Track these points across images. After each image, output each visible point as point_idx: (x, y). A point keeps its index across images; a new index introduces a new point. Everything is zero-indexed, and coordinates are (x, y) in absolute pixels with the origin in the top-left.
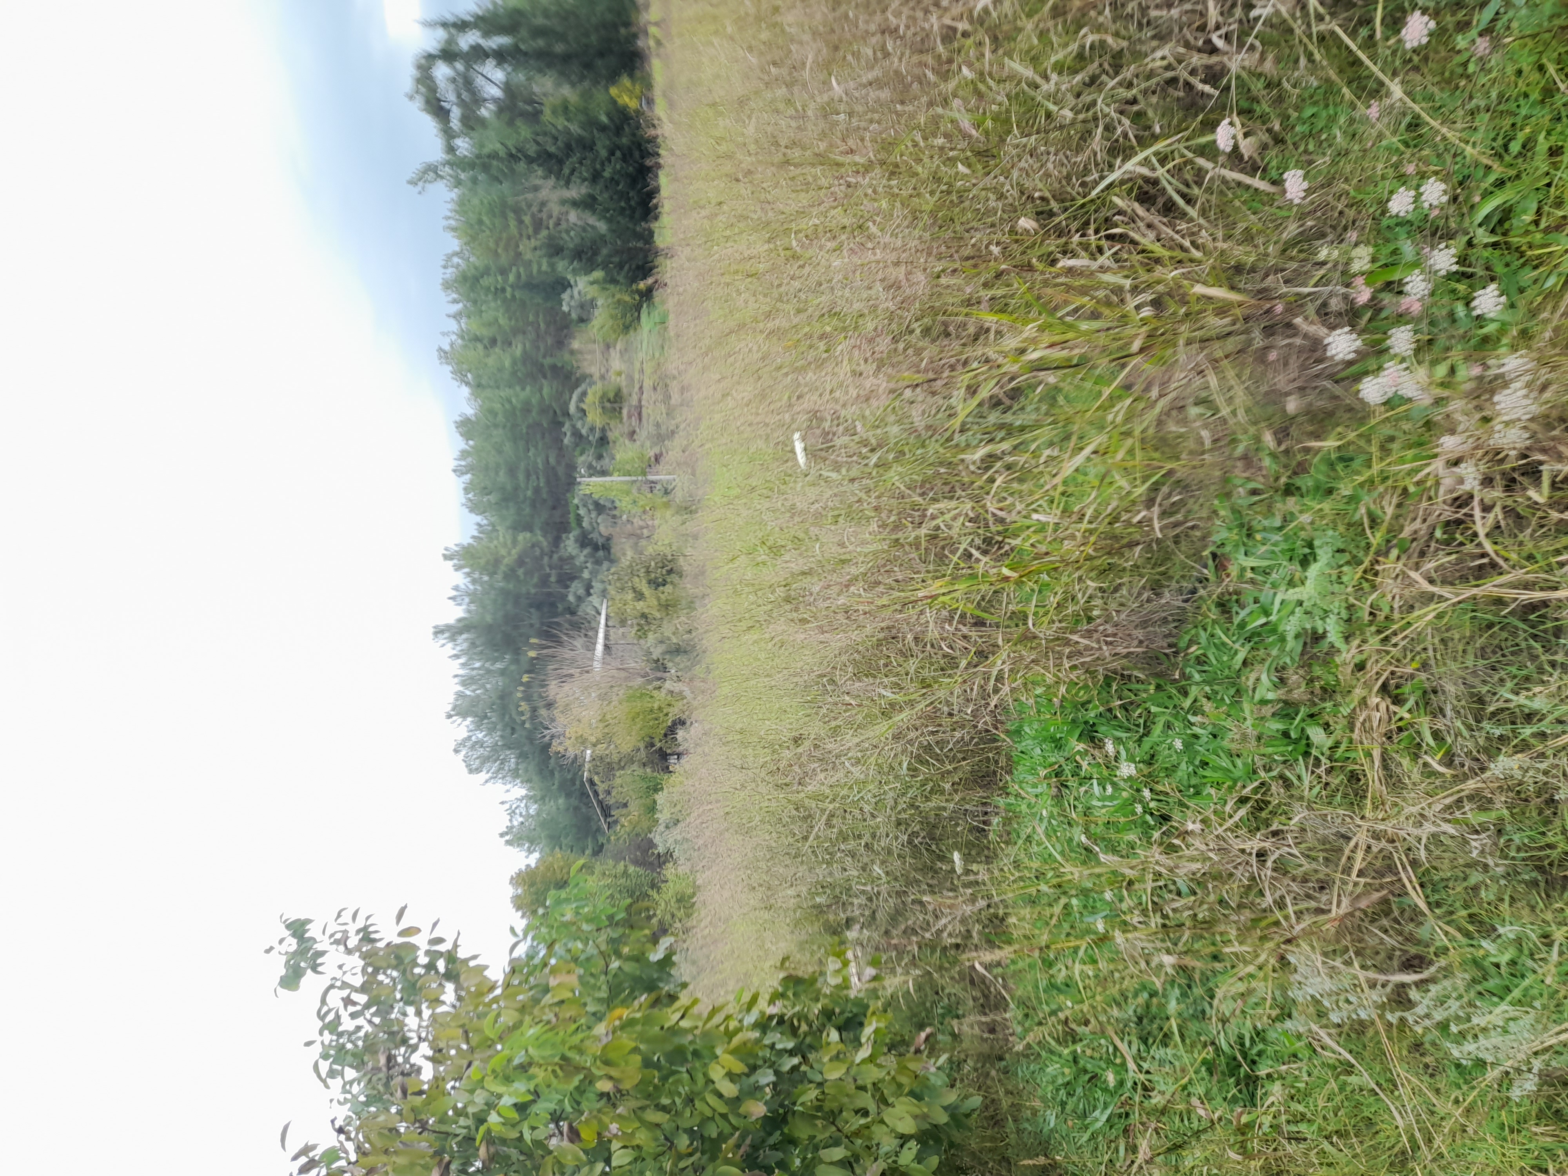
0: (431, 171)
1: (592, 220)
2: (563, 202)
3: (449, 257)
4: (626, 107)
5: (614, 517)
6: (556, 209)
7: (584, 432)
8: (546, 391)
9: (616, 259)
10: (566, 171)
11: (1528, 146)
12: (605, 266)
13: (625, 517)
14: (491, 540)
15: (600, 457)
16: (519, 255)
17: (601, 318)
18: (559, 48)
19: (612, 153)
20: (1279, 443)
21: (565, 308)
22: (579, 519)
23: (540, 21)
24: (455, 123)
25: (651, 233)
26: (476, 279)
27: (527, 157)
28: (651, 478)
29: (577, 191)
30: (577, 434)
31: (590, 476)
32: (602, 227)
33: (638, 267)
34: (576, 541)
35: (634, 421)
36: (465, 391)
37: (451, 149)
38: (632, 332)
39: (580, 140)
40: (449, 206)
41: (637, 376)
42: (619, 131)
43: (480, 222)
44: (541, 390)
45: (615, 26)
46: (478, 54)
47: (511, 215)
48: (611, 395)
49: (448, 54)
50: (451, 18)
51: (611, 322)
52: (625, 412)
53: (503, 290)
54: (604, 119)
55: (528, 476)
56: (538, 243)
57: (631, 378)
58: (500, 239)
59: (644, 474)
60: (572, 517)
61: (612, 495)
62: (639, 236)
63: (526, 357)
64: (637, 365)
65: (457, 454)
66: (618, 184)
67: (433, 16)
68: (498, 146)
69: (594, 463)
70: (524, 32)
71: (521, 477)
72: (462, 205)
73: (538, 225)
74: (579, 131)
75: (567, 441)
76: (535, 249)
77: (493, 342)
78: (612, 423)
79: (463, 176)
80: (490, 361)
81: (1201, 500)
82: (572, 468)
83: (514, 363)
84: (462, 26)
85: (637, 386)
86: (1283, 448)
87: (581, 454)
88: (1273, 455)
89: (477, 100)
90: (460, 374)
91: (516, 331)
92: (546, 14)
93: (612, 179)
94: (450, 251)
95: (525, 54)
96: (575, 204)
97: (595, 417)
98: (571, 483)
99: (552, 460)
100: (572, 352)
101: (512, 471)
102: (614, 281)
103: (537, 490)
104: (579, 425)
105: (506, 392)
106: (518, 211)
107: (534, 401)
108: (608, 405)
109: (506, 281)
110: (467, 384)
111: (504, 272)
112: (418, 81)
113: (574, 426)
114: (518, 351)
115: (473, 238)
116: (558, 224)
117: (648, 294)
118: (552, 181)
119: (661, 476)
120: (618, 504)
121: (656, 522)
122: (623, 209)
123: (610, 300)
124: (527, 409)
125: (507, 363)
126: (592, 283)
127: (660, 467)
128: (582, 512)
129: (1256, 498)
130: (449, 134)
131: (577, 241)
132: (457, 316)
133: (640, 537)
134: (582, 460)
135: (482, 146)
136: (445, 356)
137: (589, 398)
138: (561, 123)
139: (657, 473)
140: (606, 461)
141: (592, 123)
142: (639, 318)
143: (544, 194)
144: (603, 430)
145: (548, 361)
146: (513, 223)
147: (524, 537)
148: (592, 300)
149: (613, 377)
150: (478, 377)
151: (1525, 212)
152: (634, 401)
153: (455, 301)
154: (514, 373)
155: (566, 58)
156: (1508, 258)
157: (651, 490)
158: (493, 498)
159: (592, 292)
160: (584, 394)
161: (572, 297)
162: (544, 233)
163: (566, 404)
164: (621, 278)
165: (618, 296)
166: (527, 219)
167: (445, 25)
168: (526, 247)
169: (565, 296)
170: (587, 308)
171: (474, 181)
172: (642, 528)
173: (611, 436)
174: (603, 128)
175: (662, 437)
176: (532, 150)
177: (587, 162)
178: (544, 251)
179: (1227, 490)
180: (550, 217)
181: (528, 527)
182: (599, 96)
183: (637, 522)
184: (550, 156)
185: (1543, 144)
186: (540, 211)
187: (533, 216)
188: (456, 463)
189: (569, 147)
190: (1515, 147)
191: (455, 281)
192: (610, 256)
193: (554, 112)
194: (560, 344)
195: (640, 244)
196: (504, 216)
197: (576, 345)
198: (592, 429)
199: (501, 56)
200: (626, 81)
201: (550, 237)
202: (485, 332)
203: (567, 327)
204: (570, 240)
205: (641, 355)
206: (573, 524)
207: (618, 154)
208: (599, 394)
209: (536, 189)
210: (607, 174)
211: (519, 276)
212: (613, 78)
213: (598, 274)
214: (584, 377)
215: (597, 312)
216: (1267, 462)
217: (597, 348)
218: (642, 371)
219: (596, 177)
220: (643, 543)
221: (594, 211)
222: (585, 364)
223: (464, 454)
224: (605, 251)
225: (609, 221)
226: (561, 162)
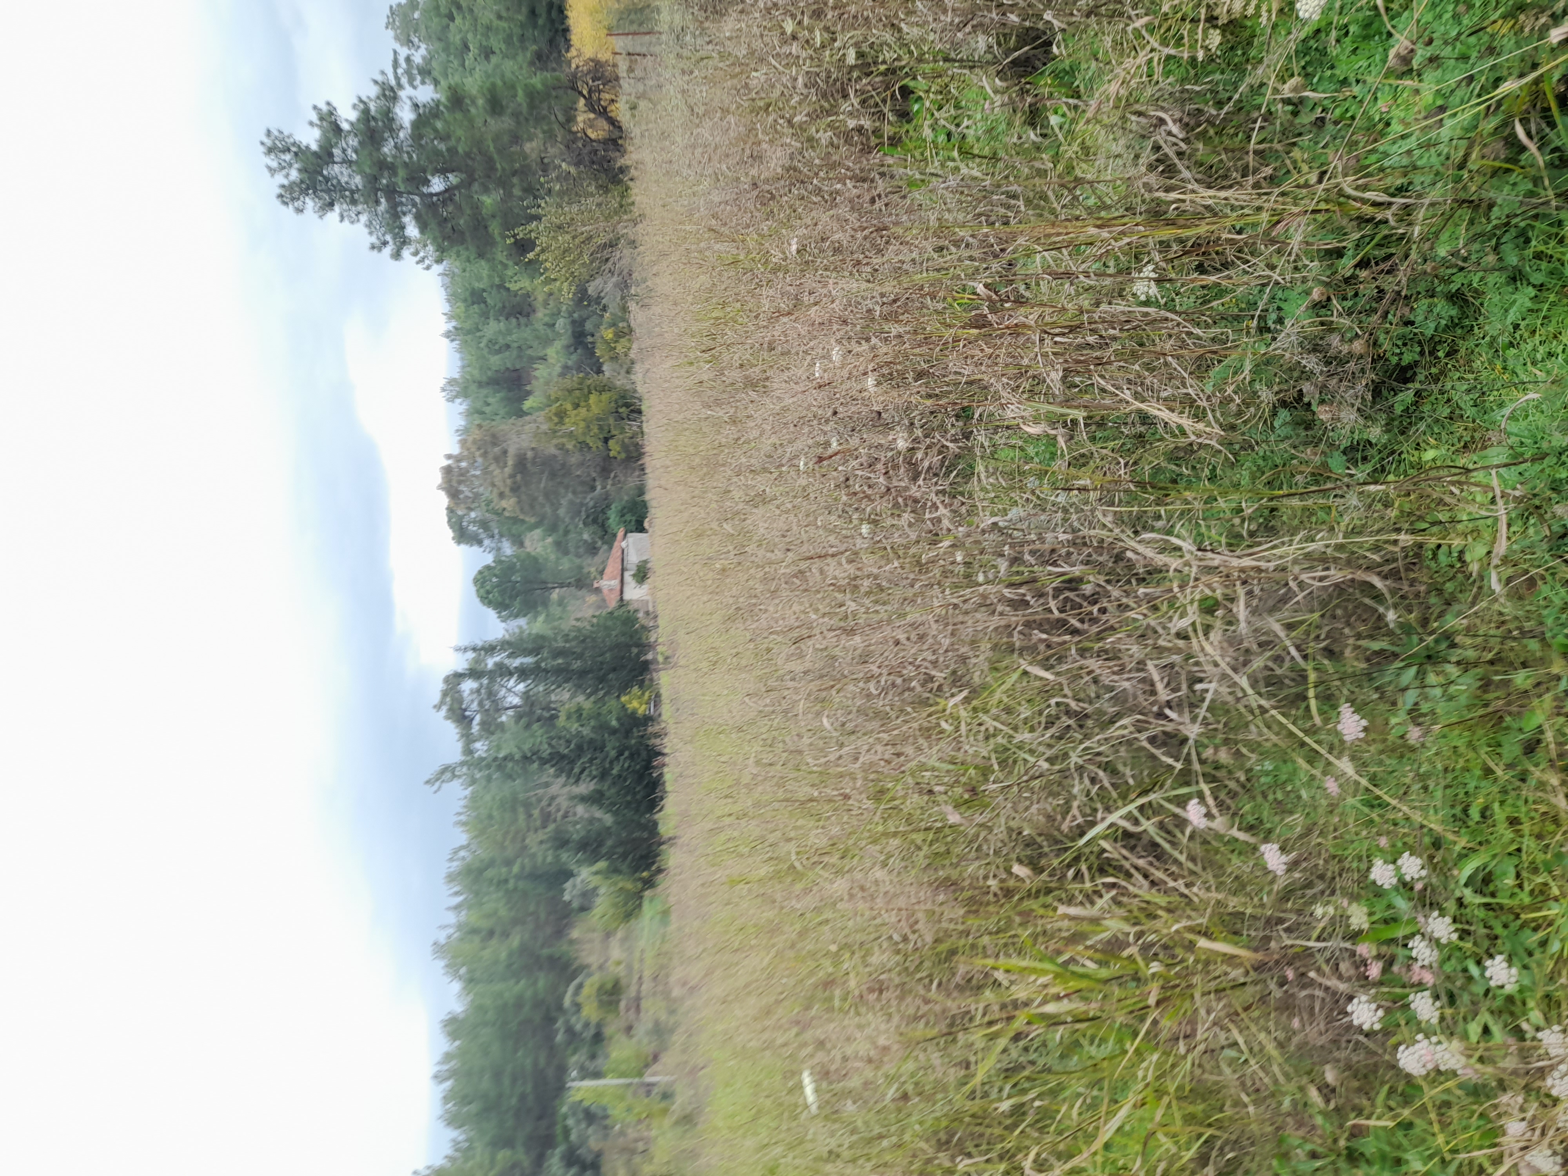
0: (447, 772)
1: (598, 814)
2: (572, 798)
3: (456, 851)
4: (634, 712)
5: (606, 1127)
6: (565, 804)
7: (578, 1027)
8: (541, 983)
9: (620, 850)
10: (577, 770)
11: (1484, 813)
12: (609, 856)
13: (617, 1127)
14: (467, 1159)
15: (593, 1057)
16: (525, 848)
17: (602, 905)
18: (577, 665)
19: (621, 753)
20: (1328, 1101)
21: (567, 897)
22: (567, 1131)
23: (561, 644)
24: (475, 728)
25: (655, 824)
26: (481, 871)
27: (540, 758)
28: (648, 1079)
29: (585, 787)
30: (570, 1031)
31: (583, 1078)
32: (608, 819)
33: (642, 857)
34: (563, 1158)
35: (632, 1014)
36: (456, 986)
37: (468, 751)
38: (633, 921)
39: (591, 741)
40: (463, 803)
41: (636, 966)
42: (628, 733)
43: (490, 817)
44: (535, 983)
45: (628, 646)
46: (503, 671)
47: (521, 810)
48: (609, 986)
49: (474, 673)
50: (480, 644)
51: (611, 912)
52: (623, 1004)
53: (506, 881)
54: (614, 723)
55: (514, 1080)
56: (545, 837)
57: (630, 967)
58: (507, 833)
59: (640, 1074)
60: (558, 1129)
61: (605, 1101)
62: (644, 827)
63: (523, 949)
64: (637, 954)
65: (438, 1057)
66: (625, 780)
67: (465, 643)
68: (515, 750)
69: (587, 1063)
70: (545, 653)
71: (506, 1081)
72: (474, 801)
73: (546, 818)
74: (593, 736)
75: (560, 1038)
76: (541, 842)
77: (491, 933)
78: (610, 1017)
79: (478, 776)
80: (487, 953)
81: (1257, 1159)
82: (562, 1070)
83: (510, 955)
84: (490, 649)
85: (636, 977)
86: (1332, 1105)
87: (574, 1052)
88: (1324, 1114)
89: (499, 709)
90: (452, 968)
91: (515, 922)
92: (566, 638)
93: (620, 776)
94: (457, 845)
95: (546, 671)
96: (583, 799)
97: (590, 1012)
98: (560, 1088)
99: (542, 1061)
100: (572, 942)
101: (497, 1076)
102: (616, 871)
103: (523, 1097)
104: (573, 1020)
105: (498, 987)
106: (527, 806)
107: (529, 994)
108: (605, 998)
109: (510, 872)
110: (460, 978)
111: (509, 863)
112: (445, 694)
113: (567, 1022)
114: (515, 941)
115: (482, 832)
116: (565, 816)
117: (649, 883)
118: (562, 779)
119: (657, 1076)
120: (610, 1112)
121: (653, 1133)
122: (629, 803)
123: (612, 889)
124: (519, 1004)
125: (503, 955)
126: (596, 873)
127: (656, 1067)
128: (570, 1122)
129: (1318, 1164)
130: (468, 739)
131: (583, 833)
132: (457, 908)
133: (633, 1152)
134: (575, 1060)
135: (499, 748)
136: (440, 949)
137: (586, 991)
138: (575, 727)
139: (654, 1074)
140: (599, 1061)
141: (603, 727)
142: (640, 906)
143: (554, 789)
144: (599, 1025)
145: (546, 952)
146: (522, 817)
147: (504, 1155)
148: (595, 889)
149: (611, 968)
150: (471, 971)
151: (1504, 874)
152: (632, 992)
153: (456, 894)
154: (509, 966)
155: (583, 673)
156: (1504, 918)
157: (648, 1093)
158: (473, 1108)
159: (595, 881)
160: (580, 986)
161: (574, 886)
162: (551, 827)
163: (561, 998)
164: (624, 867)
165: (620, 885)
166: (536, 813)
167: (474, 649)
168: (533, 840)
169: (568, 885)
170: (588, 897)
171: (489, 779)
172: (636, 1140)
173: (608, 1031)
174: (614, 732)
175: (660, 1031)
176: (546, 750)
177: (597, 761)
178: (549, 845)
179: (1283, 1150)
180: (558, 810)
181: (508, 1143)
182: (612, 703)
183: (632, 1133)
184: (563, 757)
185: (1499, 814)
186: (549, 805)
187: (542, 809)
188: (438, 1068)
189: (580, 748)
190: (1475, 813)
191: (459, 874)
192: (614, 847)
193: (569, 717)
194: (560, 933)
195: (645, 835)
196: (514, 810)
197: (575, 934)
198: (587, 1025)
199: (523, 673)
200: (636, 689)
201: (557, 831)
202: (485, 924)
203: (567, 916)
204: (577, 832)
205: (642, 943)
206: (560, 1138)
207: (627, 754)
208: (596, 986)
209: (547, 785)
210: (615, 772)
211: (523, 867)
212: (625, 688)
213: (602, 864)
214: (582, 968)
215: (598, 900)
216: (1319, 1120)
217: (597, 936)
218: (642, 960)
219: (604, 775)
220: (637, 1159)
221: (601, 806)
222: (583, 954)
223: (448, 1057)
224: (609, 843)
225: (616, 813)
226: (572, 762)
